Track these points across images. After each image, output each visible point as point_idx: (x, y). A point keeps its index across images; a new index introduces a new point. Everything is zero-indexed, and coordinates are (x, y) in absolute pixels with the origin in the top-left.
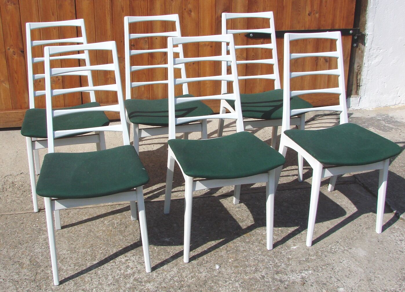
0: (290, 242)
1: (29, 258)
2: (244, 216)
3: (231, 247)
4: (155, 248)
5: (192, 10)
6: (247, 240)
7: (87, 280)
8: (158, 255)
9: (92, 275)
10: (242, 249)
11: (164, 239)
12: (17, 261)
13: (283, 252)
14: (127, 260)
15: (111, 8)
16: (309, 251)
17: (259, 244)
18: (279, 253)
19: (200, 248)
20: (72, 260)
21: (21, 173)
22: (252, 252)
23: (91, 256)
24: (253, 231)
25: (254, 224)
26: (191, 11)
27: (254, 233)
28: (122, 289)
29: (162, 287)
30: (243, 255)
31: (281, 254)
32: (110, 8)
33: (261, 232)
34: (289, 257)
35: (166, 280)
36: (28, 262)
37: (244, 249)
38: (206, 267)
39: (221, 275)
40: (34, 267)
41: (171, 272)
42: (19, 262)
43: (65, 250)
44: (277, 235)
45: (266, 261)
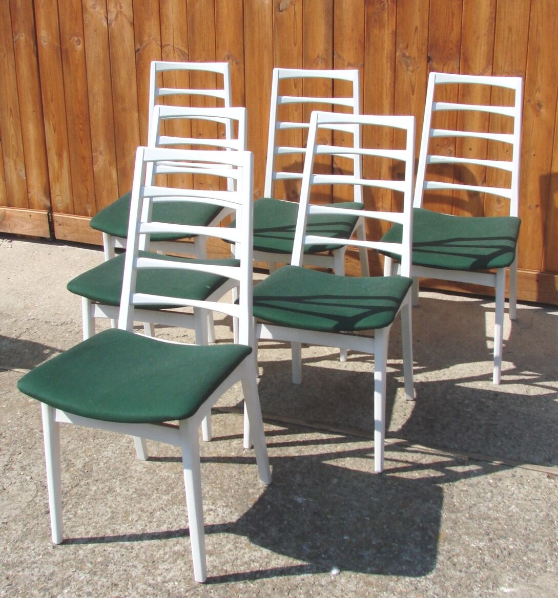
1: (87, 460)
2: (467, 503)
5: (543, 104)
7: (130, 519)
9: (144, 515)
10: (406, 557)
11: (296, 497)
12: (69, 460)
13: (477, 589)
14: (212, 510)
15: (392, 84)
18: (467, 588)
20: (139, 483)
21: (184, 336)
23: (168, 487)
26: (540, 105)
28: (164, 549)
29: (222, 569)
32: (390, 84)
33: (468, 541)
35: (239, 561)
36: (80, 466)
37: (410, 559)
39: (330, 587)
40: (81, 475)
41: (256, 552)
42: (71, 461)
43: (143, 466)
44: (496, 556)
45: (428, 594)
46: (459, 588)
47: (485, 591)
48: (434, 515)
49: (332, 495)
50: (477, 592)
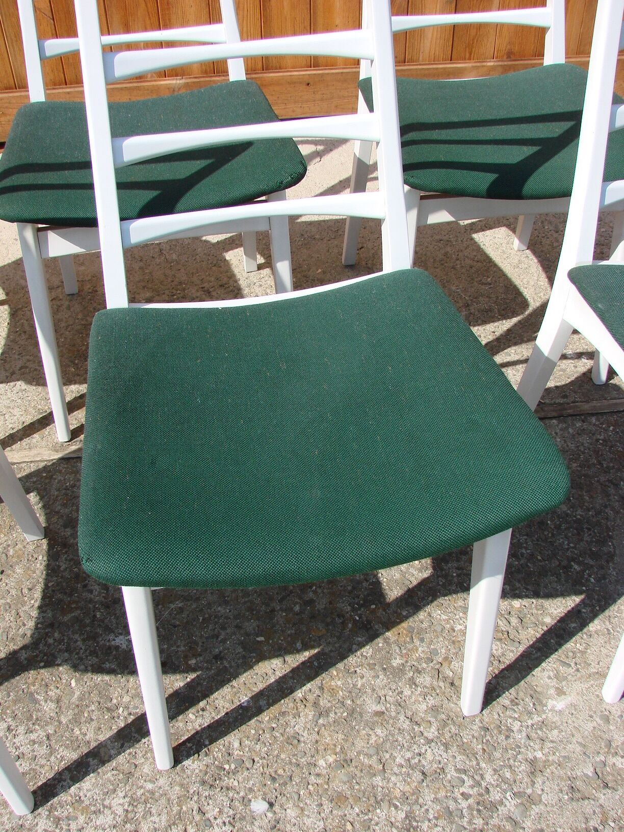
0: (546, 674)
3: (333, 691)
4: (73, 683)
6: (397, 662)
8: (76, 720)
10: (372, 707)
11: (112, 637)
13: (516, 726)
16: (611, 727)
17: (435, 683)
18: (500, 732)
19: (226, 690)
22: (406, 725)
24: (422, 615)
25: (432, 576)
27: (425, 625)
30: (373, 739)
31: (507, 737)
33: (447, 621)
34: (535, 758)
37: (379, 708)
38: (231, 795)
41: (102, 816)
44: (506, 636)
45: (449, 776)
46: (488, 737)
47: (530, 722)
48: (365, 584)
49: (172, 606)
50: (520, 731)
